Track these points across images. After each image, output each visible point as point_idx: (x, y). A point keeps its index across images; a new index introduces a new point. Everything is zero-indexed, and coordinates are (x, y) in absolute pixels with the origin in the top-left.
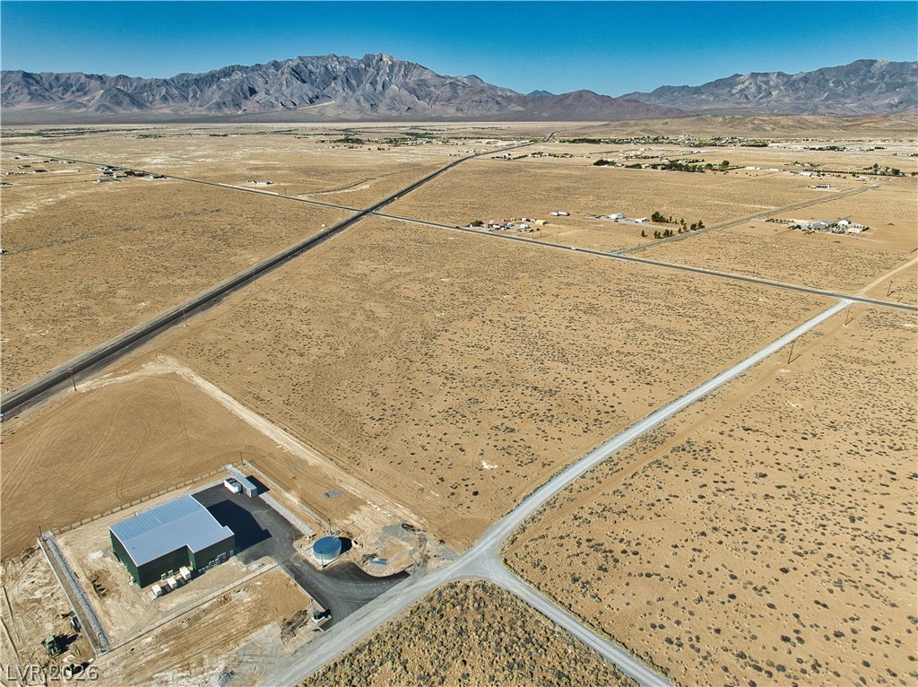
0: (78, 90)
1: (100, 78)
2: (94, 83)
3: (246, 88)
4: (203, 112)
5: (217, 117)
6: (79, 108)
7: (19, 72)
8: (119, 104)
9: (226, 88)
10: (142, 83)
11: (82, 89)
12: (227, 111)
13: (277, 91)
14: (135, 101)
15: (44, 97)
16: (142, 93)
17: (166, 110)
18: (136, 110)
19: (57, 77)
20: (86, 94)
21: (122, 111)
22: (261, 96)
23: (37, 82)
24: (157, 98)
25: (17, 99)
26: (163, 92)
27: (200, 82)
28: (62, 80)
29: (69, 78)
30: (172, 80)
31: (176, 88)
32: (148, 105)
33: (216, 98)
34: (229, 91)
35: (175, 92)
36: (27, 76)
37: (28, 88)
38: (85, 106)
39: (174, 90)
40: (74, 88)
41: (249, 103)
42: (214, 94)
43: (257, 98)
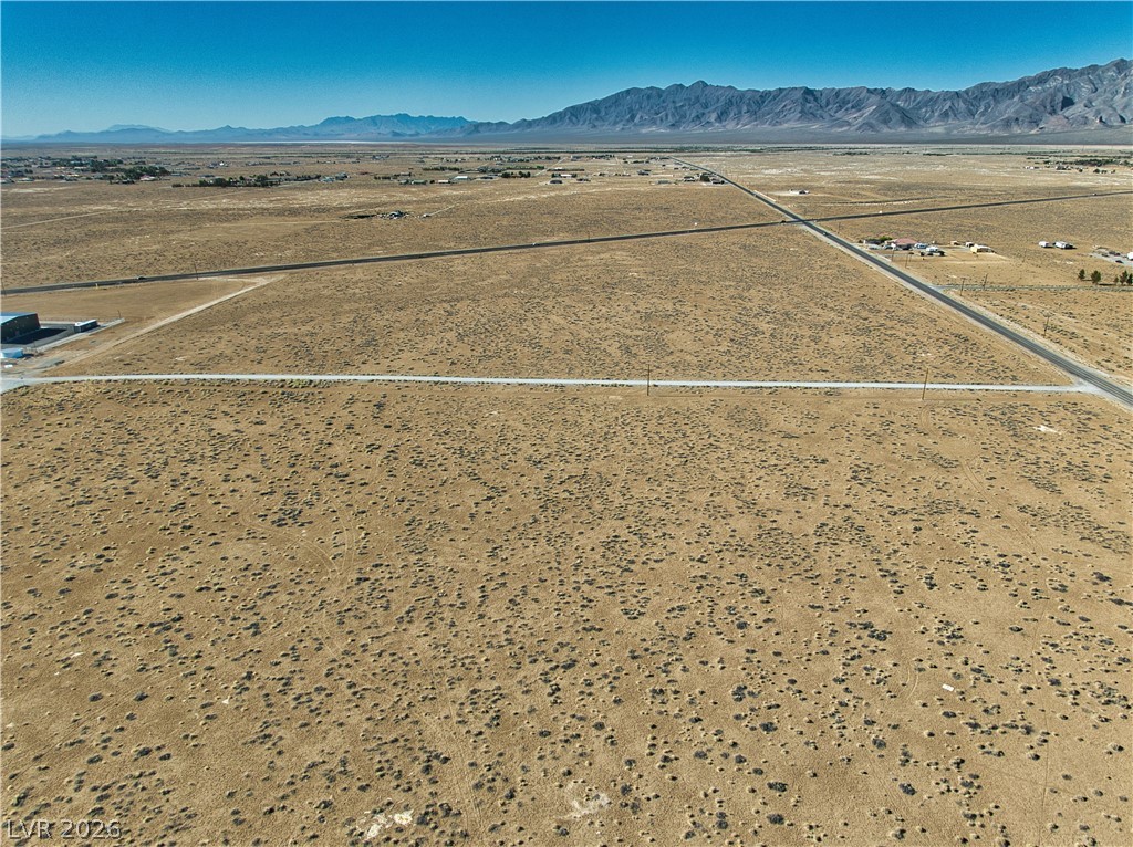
0: (853, 107)
1: (883, 91)
2: (874, 98)
3: (1059, 98)
4: (984, 131)
5: (999, 137)
6: (842, 126)
7: (801, 88)
8: (886, 122)
9: (1030, 99)
10: (930, 95)
11: (858, 106)
12: (1016, 130)
13: (1105, 102)
14: (907, 119)
15: (814, 115)
16: (920, 108)
17: (939, 129)
18: (902, 129)
19: (838, 93)
20: (859, 110)
21: (886, 130)
22: (1078, 109)
23: (816, 99)
24: (936, 114)
25: (788, 117)
26: (947, 107)
27: (1000, 93)
28: (841, 96)
29: (849, 94)
30: (967, 92)
31: (965, 101)
32: (922, 122)
33: (1010, 113)
34: (1030, 105)
35: (962, 105)
36: (808, 92)
37: (804, 105)
38: (849, 124)
39: (961, 104)
40: (849, 105)
41: (1053, 119)
42: (1009, 107)
43: (1068, 112)
